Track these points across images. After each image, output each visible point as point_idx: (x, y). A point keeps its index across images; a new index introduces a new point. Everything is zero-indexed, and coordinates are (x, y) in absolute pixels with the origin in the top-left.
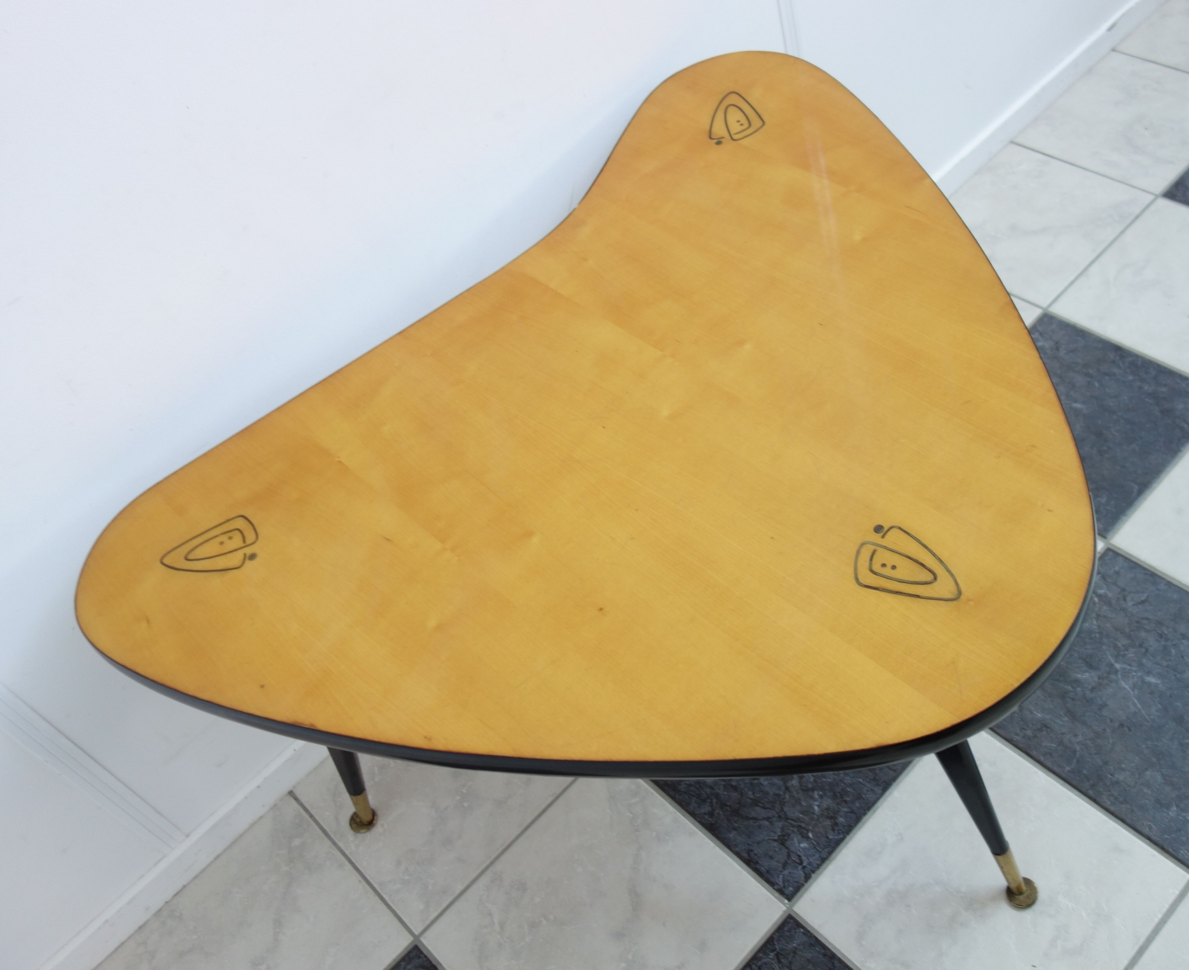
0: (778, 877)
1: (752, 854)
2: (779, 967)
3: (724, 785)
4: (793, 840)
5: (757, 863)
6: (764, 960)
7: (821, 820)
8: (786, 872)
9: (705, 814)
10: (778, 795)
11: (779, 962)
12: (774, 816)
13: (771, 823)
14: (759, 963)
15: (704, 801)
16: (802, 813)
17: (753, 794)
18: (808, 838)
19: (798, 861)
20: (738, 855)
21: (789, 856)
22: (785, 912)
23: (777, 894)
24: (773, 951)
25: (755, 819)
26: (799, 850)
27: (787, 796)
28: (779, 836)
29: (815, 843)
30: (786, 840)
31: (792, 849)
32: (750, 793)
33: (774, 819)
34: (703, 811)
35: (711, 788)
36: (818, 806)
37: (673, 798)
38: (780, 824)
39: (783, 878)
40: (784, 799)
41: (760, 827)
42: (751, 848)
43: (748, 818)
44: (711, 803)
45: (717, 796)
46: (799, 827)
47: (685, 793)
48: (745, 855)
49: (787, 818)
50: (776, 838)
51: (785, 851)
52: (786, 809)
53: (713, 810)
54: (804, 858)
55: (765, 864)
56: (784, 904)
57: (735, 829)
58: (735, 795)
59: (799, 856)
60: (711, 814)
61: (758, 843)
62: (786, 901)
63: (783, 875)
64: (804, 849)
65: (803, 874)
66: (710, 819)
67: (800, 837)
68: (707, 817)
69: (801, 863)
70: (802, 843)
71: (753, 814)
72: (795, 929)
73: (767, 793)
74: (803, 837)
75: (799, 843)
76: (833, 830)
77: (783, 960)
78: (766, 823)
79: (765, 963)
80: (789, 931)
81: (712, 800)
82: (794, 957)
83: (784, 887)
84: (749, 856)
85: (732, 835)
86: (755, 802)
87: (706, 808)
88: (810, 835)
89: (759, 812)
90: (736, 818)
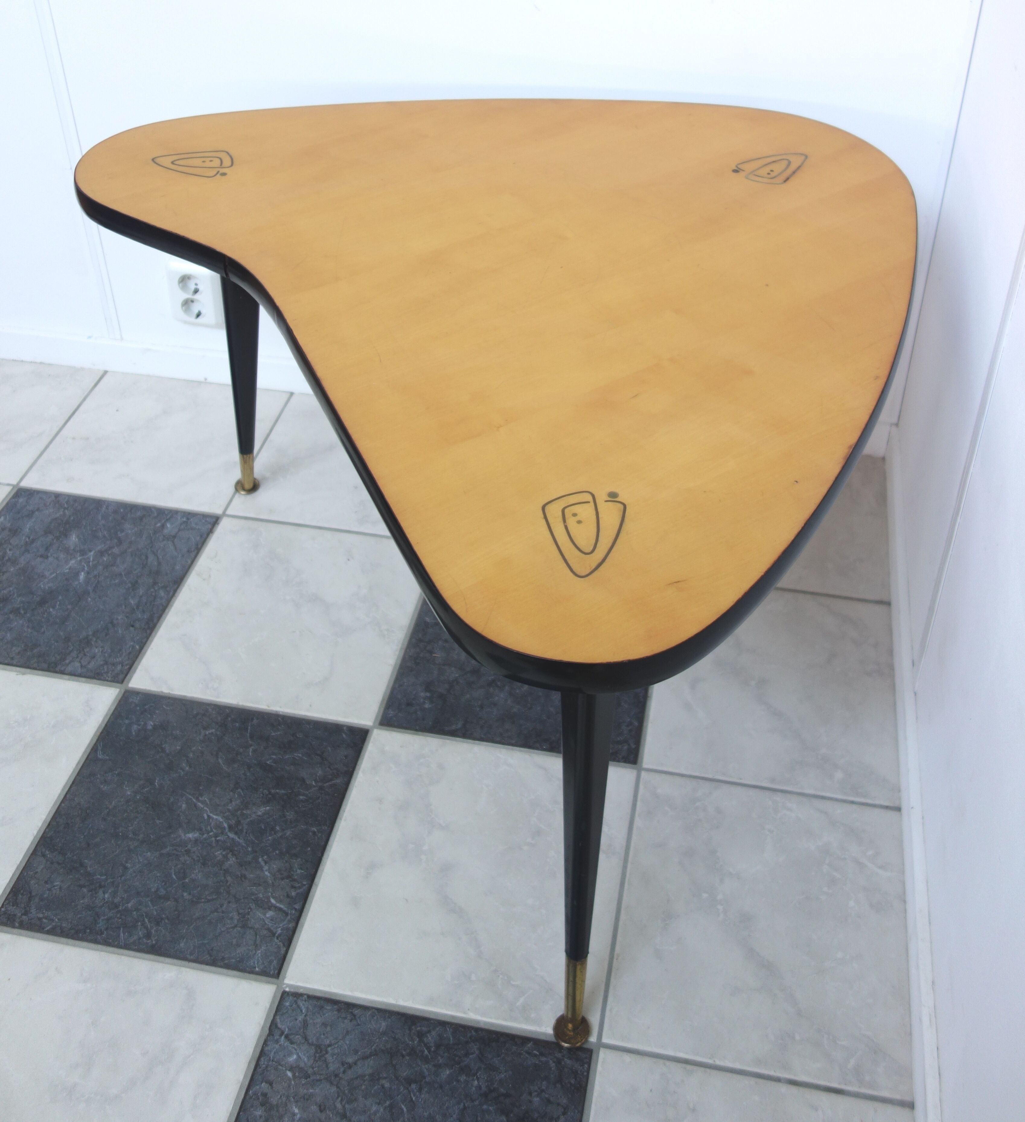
0: (307, 1008)
1: (349, 1017)
2: (266, 924)
3: (424, 1077)
4: (309, 1058)
5: (339, 1011)
6: (285, 922)
7: (284, 1099)
8: (300, 1018)
9: (429, 1031)
10: (349, 1102)
11: (269, 930)
12: (344, 1072)
13: (343, 1064)
14: (289, 917)
15: (438, 1046)
16: (311, 1095)
17: (383, 1086)
18: (291, 1069)
19: (291, 1037)
20: (365, 1008)
21: (306, 1038)
22: (284, 978)
23: (301, 991)
24: (280, 935)
25: (365, 1058)
26: (296, 1050)
27: (339, 1106)
28: (327, 1053)
29: (280, 1067)
30: (316, 1052)
31: (305, 1047)
32: (387, 1085)
33: (342, 1069)
34: (433, 1033)
35: (438, 1066)
36: (294, 1114)
37: (477, 1030)
38: (332, 1068)
39: (301, 1011)
40: (342, 1100)
41: (356, 1052)
42: (354, 1022)
43: (375, 1054)
44: (429, 1049)
45: (426, 1060)
46: (307, 1076)
47: (467, 1043)
48: (356, 1012)
49: (328, 1079)
50: (329, 1049)
51: (313, 1039)
52: (334, 1089)
53: (421, 1041)
54: (287, 1044)
55: (329, 1014)
56: (288, 986)
57: (384, 1033)
58: (405, 1072)
59: (292, 1043)
60: (421, 1035)
61: (348, 1033)
62: (287, 989)
63: (303, 1014)
64: (290, 1054)
65: (280, 1026)
66: (419, 1028)
67: (302, 1065)
68: (424, 1029)
69: (287, 1037)
70: (296, 1059)
71: (371, 1062)
72: (265, 967)
73: (365, 1097)
74: (298, 1066)
75: (299, 1057)
76: (265, 1095)
77: (265, 932)
78: (350, 1060)
79: (284, 921)
80: (271, 962)
81: (429, 1051)
82: (255, 941)
83: (296, 1002)
84: (352, 1013)
85: (383, 1025)
86: (375, 1078)
87: (431, 1038)
88: (289, 1074)
89: (366, 1068)
90: (389, 1046)
